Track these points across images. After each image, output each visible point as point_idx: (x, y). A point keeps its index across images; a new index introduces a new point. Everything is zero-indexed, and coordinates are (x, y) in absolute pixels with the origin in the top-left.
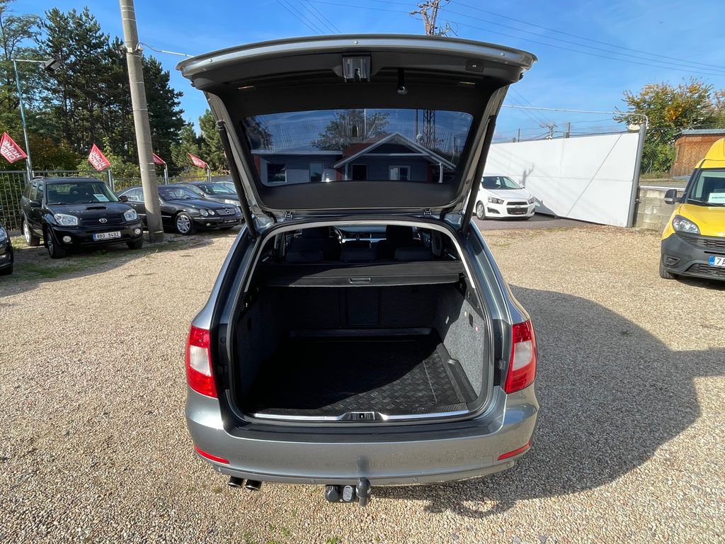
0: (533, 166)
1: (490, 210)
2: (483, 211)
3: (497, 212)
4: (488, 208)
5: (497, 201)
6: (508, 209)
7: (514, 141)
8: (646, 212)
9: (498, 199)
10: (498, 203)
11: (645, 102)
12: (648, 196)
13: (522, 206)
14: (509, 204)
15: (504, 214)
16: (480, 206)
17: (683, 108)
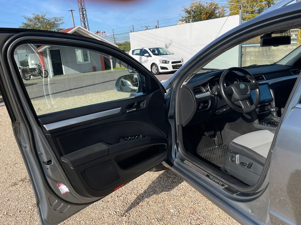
0: (171, 41)
1: (163, 68)
2: (157, 69)
3: (167, 69)
4: (161, 67)
5: (166, 62)
6: (173, 66)
7: (156, 27)
8: (247, 59)
9: (166, 61)
10: (166, 63)
11: (193, 11)
12: (247, 50)
13: (179, 64)
14: (173, 63)
15: (171, 69)
16: (154, 66)
17: (210, 14)
